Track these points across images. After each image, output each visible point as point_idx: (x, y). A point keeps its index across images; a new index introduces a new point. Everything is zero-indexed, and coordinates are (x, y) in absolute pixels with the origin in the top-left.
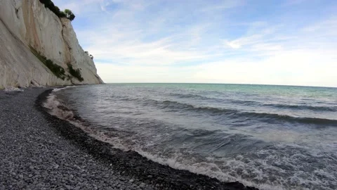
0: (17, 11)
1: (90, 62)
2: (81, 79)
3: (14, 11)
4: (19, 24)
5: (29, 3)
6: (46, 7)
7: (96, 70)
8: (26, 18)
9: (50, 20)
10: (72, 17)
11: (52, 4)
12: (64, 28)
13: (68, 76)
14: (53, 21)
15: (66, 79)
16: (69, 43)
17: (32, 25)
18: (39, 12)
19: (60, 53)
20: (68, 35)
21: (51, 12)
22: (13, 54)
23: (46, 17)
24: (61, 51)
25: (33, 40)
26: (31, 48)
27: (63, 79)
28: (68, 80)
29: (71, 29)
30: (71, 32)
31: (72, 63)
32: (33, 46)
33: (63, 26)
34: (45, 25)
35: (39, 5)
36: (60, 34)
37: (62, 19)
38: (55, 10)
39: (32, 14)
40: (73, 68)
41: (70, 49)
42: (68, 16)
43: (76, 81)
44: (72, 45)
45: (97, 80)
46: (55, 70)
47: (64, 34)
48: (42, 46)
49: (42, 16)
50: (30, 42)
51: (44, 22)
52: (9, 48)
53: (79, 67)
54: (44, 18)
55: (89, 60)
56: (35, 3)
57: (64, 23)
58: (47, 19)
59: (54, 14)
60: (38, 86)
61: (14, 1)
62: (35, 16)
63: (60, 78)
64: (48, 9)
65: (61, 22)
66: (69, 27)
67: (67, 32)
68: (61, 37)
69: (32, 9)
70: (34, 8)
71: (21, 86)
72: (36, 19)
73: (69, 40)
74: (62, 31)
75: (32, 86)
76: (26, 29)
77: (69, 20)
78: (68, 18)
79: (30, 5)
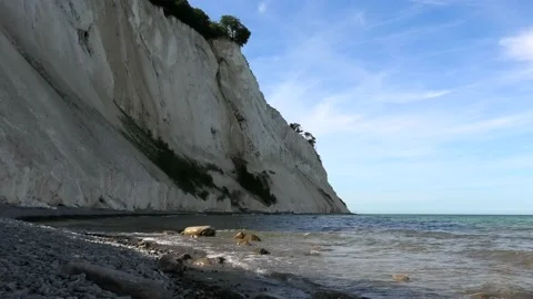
0: (84, 35)
1: (305, 153)
2: (269, 199)
3: (76, 37)
4: (90, 69)
5: (120, 10)
6: (167, 14)
7: (324, 174)
8: (112, 51)
9: (181, 48)
10: (243, 36)
11: (186, 7)
12: (224, 67)
13: (225, 191)
14: (191, 51)
15: (212, 197)
16: (238, 103)
17: (131, 64)
18: (151, 32)
19: (213, 132)
20: (234, 84)
21: (185, 27)
23: (171, 45)
24: (218, 127)
25: (136, 102)
26: (128, 121)
27: (204, 196)
28: (220, 199)
29: (244, 66)
30: (244, 76)
31: (245, 158)
32: (135, 116)
33: (220, 60)
34: (170, 62)
35: (148, 12)
36: (212, 82)
37: (215, 42)
38: (197, 21)
39: (131, 38)
40: (250, 170)
41: (241, 120)
42: (232, 33)
43: (254, 203)
44: (246, 110)
45: (322, 202)
46: (188, 175)
47: (223, 82)
48: (163, 115)
49: (157, 40)
50: (130, 108)
51: (165, 52)
52: (51, 132)
53: (267, 168)
54: (165, 43)
55: (300, 148)
56: (135, 9)
57: (224, 52)
58: (172, 48)
59: (193, 30)
60: (116, 206)
61: (74, 12)
62: (138, 41)
63: (193, 192)
64: (174, 19)
65: (214, 50)
66: (237, 63)
67: (233, 79)
68: (216, 88)
69: (129, 24)
70: (136, 20)
71: (66, 203)
72: (141, 51)
73: (239, 96)
74: (218, 74)
75: (102, 206)
76: (111, 76)
77: (234, 44)
78: (232, 39)
79: (121, 15)
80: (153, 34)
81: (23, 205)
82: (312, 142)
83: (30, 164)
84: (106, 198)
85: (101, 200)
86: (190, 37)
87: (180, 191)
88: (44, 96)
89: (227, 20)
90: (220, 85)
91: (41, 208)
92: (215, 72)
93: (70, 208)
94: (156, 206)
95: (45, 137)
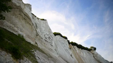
0: (71, 55)
4: (74, 60)
6: (82, 49)
8: (76, 57)
10: (95, 49)
11: (84, 47)
12: (94, 55)
14: (88, 54)
16: (99, 61)
17: (79, 59)
18: (80, 52)
21: (85, 50)
29: (97, 54)
30: (98, 55)
33: (93, 54)
34: (85, 56)
35: (79, 50)
36: (93, 58)
37: (91, 51)
39: (78, 54)
44: (101, 61)
47: (95, 57)
51: (83, 55)
54: (83, 54)
56: (77, 50)
58: (85, 54)
59: (87, 51)
61: (69, 52)
62: (79, 54)
64: (83, 50)
65: (91, 53)
66: (96, 53)
67: (96, 56)
69: (77, 52)
70: (78, 52)
72: (80, 56)
73: (99, 59)
74: (94, 56)
76: (77, 61)
77: (94, 51)
78: (93, 50)
79: (75, 51)
80: (81, 53)
86: (86, 51)
89: (91, 47)
90: (95, 58)
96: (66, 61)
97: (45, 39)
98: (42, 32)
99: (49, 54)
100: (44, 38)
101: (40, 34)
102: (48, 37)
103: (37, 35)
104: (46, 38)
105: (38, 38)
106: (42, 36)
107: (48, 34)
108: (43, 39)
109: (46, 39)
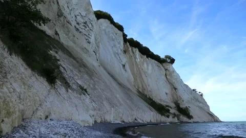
0: (124, 66)
1: (200, 99)
2: (190, 117)
3: (122, 66)
4: (126, 76)
5: (133, 57)
6: (147, 57)
7: (208, 107)
8: (132, 70)
9: (153, 67)
10: (173, 61)
12: (168, 72)
13: (174, 114)
14: (156, 68)
15: (171, 117)
16: (174, 83)
17: (138, 74)
18: (142, 62)
19: (167, 94)
20: (172, 77)
21: (153, 61)
22: (120, 100)
23: (149, 66)
24: (168, 92)
25: (140, 86)
26: (139, 92)
27: (168, 117)
28: (173, 117)
29: (174, 71)
30: (174, 74)
31: (179, 102)
32: (141, 90)
33: (166, 70)
34: (150, 72)
35: (141, 57)
36: (164, 77)
37: (164, 64)
38: (156, 58)
39: (137, 66)
40: (181, 106)
41: (175, 89)
42: (169, 61)
43: (185, 119)
44: (177, 86)
45: (210, 117)
46: (161, 109)
47: (168, 77)
48: (149, 89)
49: (145, 65)
50: (139, 87)
51: (148, 69)
52: (118, 96)
53: (187, 105)
55: (198, 98)
56: (137, 57)
57: (166, 67)
58: (150, 67)
60: (140, 121)
61: (120, 59)
62: (139, 66)
63: (164, 115)
64: (150, 59)
65: (163, 67)
66: (171, 70)
67: (170, 75)
68: (165, 79)
69: (136, 62)
70: (138, 60)
71: (125, 121)
72: (141, 69)
73: (174, 81)
74: (166, 74)
75: (136, 122)
76: (133, 78)
77: (170, 64)
78: (169, 63)
79: (134, 59)
80: (143, 64)
81: (112, 122)
82: (202, 95)
83: (113, 107)
84: (137, 119)
85: (136, 119)
86: (155, 63)
87: (160, 115)
88: (114, 84)
89: (167, 57)
90: (167, 78)
91: (118, 124)
92: (164, 74)
93: (127, 123)
94: (153, 121)
95: (116, 97)
96: (112, 76)
97: (75, 26)
98: (70, 9)
99: (81, 60)
100: (74, 23)
101: (66, 12)
102: (83, 21)
103: (59, 14)
104: (78, 24)
105: (60, 22)
106: (69, 17)
107: (84, 14)
108: (71, 25)
109: (77, 26)
